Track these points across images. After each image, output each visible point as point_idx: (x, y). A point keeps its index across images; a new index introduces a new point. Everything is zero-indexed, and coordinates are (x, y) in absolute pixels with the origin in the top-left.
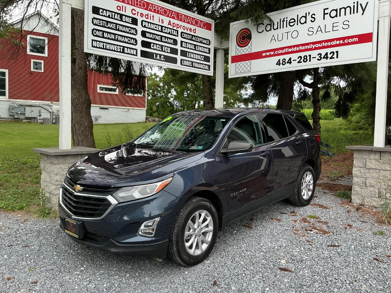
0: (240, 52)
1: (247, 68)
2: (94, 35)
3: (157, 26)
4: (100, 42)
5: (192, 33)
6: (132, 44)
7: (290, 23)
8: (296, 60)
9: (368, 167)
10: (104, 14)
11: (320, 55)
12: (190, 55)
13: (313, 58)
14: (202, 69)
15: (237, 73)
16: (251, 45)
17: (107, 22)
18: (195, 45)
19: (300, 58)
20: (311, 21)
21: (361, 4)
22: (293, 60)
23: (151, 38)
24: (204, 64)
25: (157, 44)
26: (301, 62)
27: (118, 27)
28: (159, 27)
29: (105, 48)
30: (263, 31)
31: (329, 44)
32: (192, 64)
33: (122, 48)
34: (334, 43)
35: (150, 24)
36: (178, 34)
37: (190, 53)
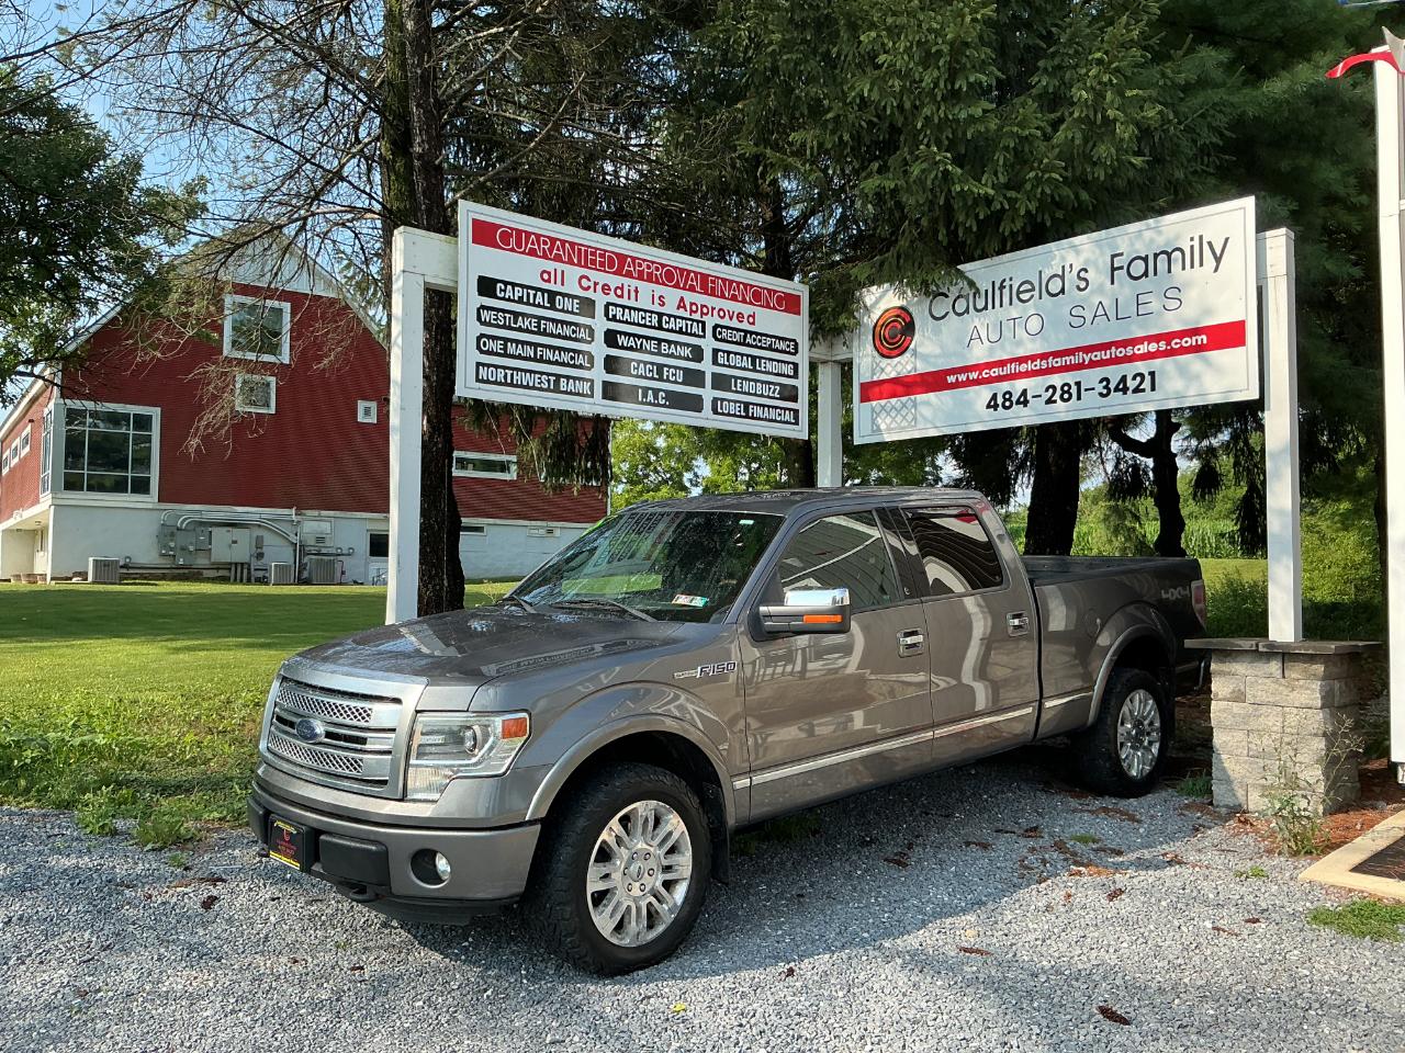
0: (883, 370)
1: (905, 418)
2: (482, 352)
3: (648, 314)
4: (496, 367)
5: (745, 326)
6: (580, 367)
7: (1019, 293)
8: (1040, 396)
9: (1253, 700)
10: (509, 293)
11: (1105, 383)
12: (739, 385)
13: (1086, 390)
14: (775, 421)
15: (879, 430)
16: (915, 349)
17: (516, 315)
18: (754, 358)
19: (1051, 390)
20: (1078, 287)
21: (1210, 244)
22: (1033, 397)
23: (631, 346)
24: (781, 408)
25: (645, 363)
26: (1055, 402)
27: (542, 326)
28: (653, 315)
29: (509, 381)
30: (947, 313)
31: (1130, 351)
32: (746, 410)
33: (552, 378)
34: (1143, 349)
35: (627, 310)
36: (704, 330)
37: (739, 381)
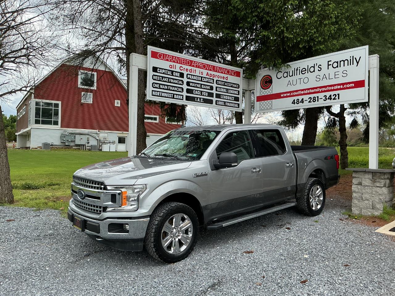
0: (263, 93)
1: (269, 106)
2: (153, 87)
3: (198, 77)
4: (157, 91)
5: (225, 80)
6: (180, 92)
7: (302, 71)
8: (307, 100)
9: (364, 185)
10: (161, 71)
11: (325, 97)
13: (320, 99)
15: (261, 109)
16: (272, 87)
17: (163, 77)
18: (227, 89)
19: (310, 99)
20: (318, 70)
21: (355, 58)
22: (305, 101)
23: (194, 86)
25: (197, 91)
26: (311, 102)
27: (170, 80)
28: (200, 77)
29: (161, 95)
30: (281, 77)
31: (332, 88)
32: (225, 104)
33: (172, 95)
34: (336, 87)
35: (192, 76)
37: (223, 96)
